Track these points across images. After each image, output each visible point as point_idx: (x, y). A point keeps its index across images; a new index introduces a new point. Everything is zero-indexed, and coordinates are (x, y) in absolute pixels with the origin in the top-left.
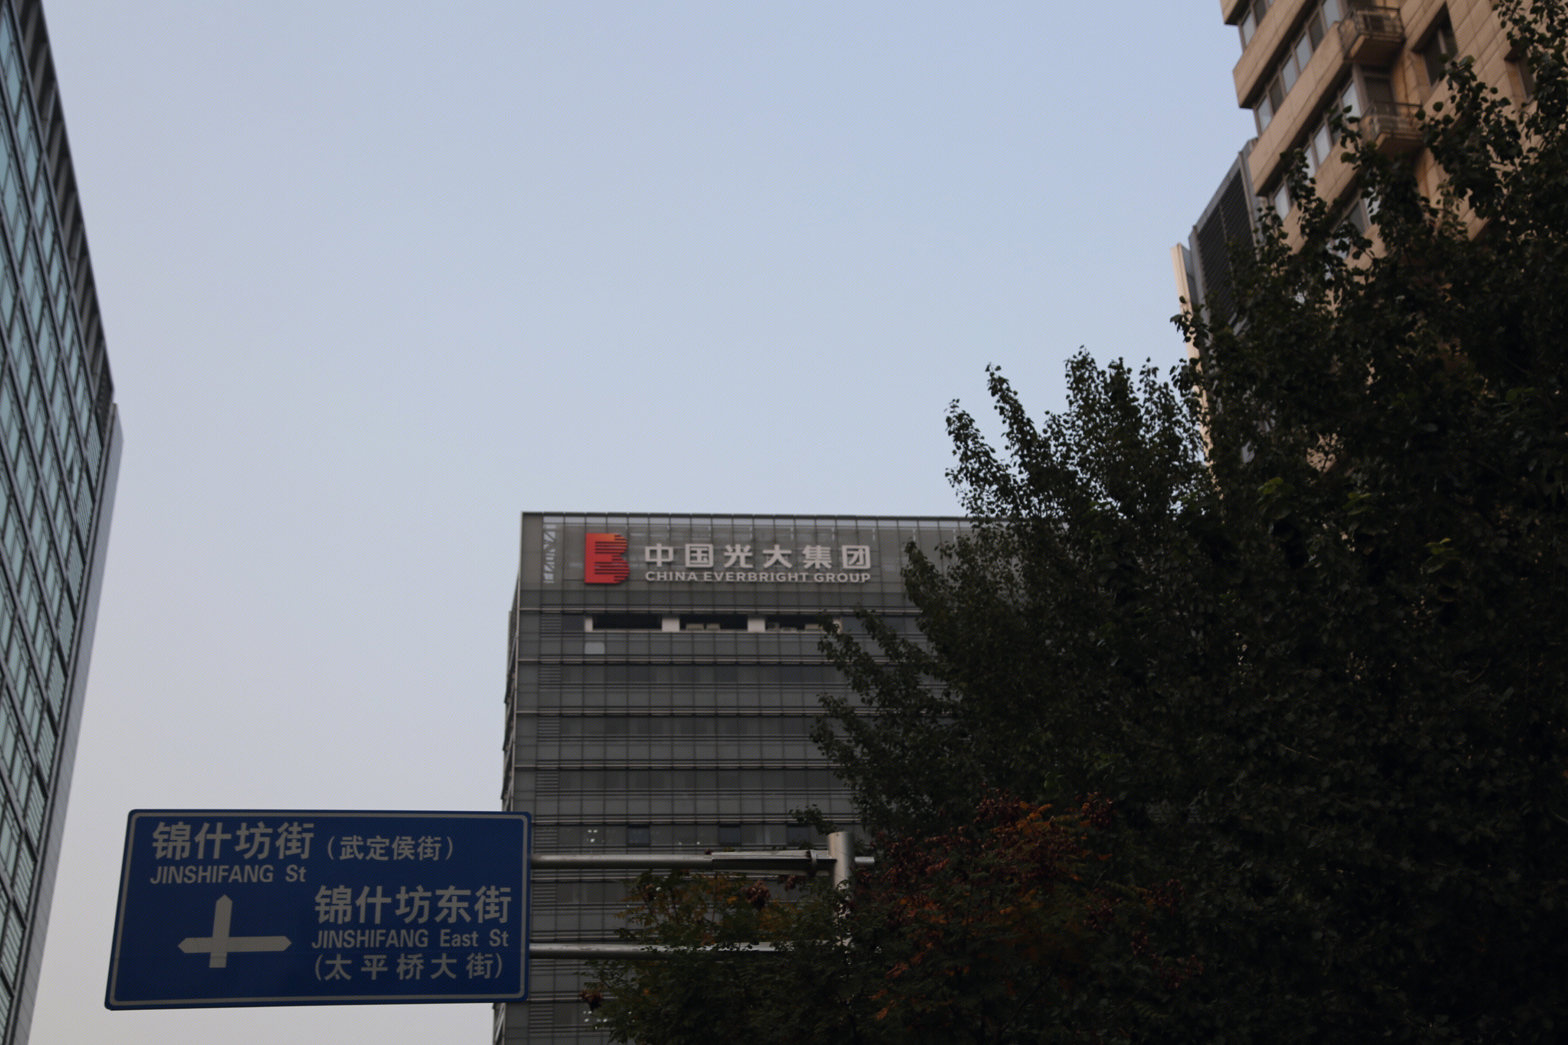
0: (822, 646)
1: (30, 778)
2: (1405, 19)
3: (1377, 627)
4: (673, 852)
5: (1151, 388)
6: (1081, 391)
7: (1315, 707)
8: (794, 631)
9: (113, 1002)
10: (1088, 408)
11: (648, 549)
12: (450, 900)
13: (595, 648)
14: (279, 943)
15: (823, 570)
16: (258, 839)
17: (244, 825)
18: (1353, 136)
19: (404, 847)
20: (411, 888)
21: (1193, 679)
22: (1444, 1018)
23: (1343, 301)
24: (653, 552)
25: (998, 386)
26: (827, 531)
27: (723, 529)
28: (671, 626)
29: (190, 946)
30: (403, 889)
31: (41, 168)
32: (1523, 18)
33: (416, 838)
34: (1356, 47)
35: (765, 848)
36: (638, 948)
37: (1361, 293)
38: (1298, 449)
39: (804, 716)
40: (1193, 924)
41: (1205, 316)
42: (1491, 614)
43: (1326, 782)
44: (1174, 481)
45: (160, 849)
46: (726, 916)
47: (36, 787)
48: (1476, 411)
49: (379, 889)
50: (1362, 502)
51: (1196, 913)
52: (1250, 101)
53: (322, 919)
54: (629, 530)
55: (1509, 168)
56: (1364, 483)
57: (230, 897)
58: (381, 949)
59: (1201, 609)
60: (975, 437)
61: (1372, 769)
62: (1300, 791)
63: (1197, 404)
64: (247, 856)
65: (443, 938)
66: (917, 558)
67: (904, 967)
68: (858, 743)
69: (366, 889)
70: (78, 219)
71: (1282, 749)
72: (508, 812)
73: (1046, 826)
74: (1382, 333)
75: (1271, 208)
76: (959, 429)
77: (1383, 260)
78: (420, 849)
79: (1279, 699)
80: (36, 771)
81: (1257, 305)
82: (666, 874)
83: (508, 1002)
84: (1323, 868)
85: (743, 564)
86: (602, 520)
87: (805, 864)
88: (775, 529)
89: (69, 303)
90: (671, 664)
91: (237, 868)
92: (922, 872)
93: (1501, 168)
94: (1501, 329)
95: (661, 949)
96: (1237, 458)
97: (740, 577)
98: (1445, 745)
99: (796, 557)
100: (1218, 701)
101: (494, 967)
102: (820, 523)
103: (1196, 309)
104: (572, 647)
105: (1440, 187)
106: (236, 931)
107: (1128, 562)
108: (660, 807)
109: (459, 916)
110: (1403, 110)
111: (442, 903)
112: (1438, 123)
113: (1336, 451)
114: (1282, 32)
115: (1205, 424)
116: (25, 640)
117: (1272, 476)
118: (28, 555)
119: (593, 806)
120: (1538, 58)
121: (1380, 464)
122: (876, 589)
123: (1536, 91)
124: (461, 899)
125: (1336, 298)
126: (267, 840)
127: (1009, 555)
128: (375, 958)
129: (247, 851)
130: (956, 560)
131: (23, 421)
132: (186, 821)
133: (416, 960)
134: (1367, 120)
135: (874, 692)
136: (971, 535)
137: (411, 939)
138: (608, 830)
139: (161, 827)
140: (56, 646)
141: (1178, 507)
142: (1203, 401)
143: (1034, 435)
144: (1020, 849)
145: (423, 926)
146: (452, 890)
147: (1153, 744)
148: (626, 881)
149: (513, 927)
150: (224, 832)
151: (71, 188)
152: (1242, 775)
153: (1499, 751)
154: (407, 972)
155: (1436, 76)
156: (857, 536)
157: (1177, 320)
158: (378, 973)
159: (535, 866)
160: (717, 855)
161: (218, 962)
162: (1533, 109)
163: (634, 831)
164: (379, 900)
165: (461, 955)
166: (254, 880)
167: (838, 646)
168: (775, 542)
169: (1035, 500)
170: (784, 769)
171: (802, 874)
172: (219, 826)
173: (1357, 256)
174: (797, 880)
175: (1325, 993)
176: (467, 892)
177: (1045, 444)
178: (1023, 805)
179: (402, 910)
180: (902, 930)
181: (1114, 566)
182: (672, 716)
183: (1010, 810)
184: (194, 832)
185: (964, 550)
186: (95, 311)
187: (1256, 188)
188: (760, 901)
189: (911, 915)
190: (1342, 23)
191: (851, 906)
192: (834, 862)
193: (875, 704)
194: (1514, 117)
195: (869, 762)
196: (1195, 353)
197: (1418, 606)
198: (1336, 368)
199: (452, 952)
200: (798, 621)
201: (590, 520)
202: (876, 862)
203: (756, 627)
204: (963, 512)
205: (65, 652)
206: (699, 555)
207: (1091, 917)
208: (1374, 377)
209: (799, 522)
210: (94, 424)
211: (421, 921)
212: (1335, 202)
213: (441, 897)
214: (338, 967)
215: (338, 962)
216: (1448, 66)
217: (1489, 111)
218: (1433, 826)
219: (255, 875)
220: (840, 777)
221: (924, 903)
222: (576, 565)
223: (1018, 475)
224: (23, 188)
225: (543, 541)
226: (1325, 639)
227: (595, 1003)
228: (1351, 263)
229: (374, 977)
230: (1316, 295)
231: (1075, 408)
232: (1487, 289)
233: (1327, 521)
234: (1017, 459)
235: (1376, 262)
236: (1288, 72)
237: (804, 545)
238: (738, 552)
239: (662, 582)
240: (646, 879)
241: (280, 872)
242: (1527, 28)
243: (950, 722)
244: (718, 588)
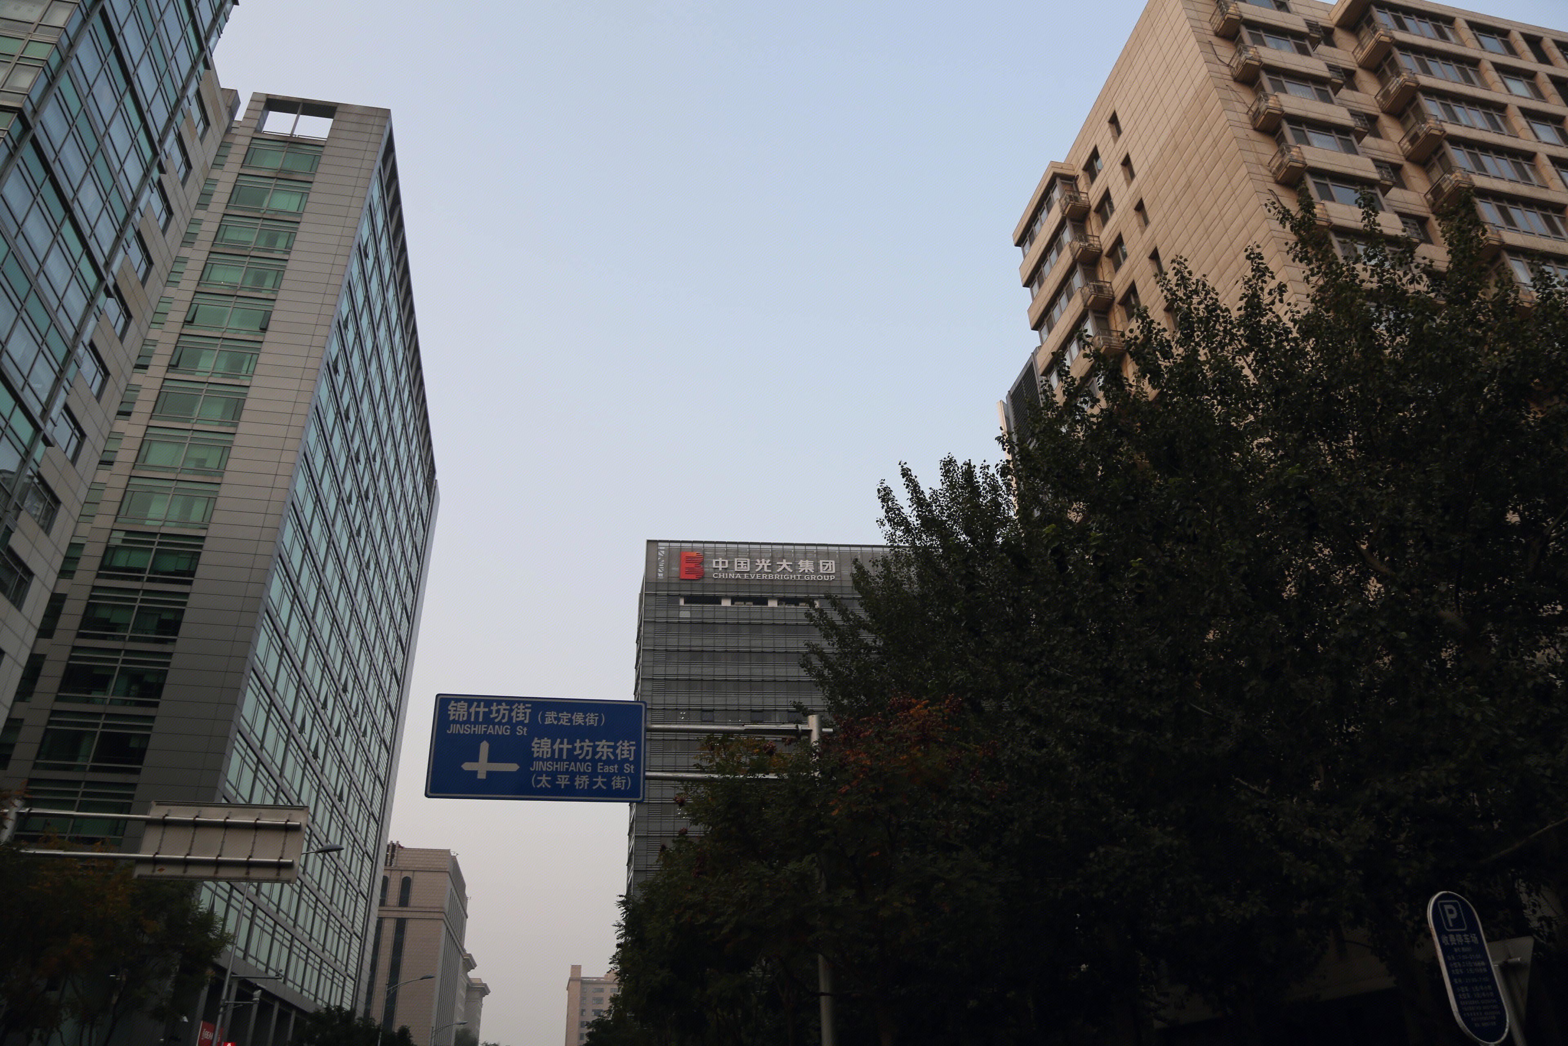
0: (808, 615)
1: (391, 676)
2: (1114, 288)
3: (1102, 604)
4: (726, 725)
5: (986, 475)
6: (948, 477)
7: (1070, 648)
8: (793, 606)
9: (429, 794)
10: (952, 486)
11: (714, 561)
12: (603, 747)
13: (685, 614)
14: (513, 767)
15: (809, 573)
16: (502, 712)
17: (495, 704)
18: (1089, 344)
19: (578, 718)
20: (582, 741)
21: (1007, 633)
22: (1133, 810)
23: (1086, 431)
24: (717, 563)
25: (906, 473)
26: (812, 552)
27: (755, 551)
28: (726, 603)
29: (467, 766)
30: (578, 741)
31: (405, 358)
32: (1171, 288)
33: (585, 714)
34: (1090, 301)
35: (776, 723)
36: (706, 775)
37: (1095, 427)
38: (1063, 510)
39: (798, 652)
40: (1004, 764)
41: (1015, 438)
42: (1161, 598)
43: (1075, 687)
44: (998, 526)
45: (452, 715)
46: (751, 760)
47: (394, 680)
48: (1153, 490)
49: (566, 740)
50: (1098, 538)
51: (1006, 757)
52: (1037, 327)
53: (535, 755)
54: (704, 550)
55: (1168, 364)
56: (1097, 528)
57: (488, 742)
58: (567, 772)
59: (1011, 595)
60: (893, 500)
61: (1099, 681)
62: (1062, 692)
63: (1011, 485)
64: (496, 720)
65: (599, 767)
66: (860, 568)
67: (848, 787)
68: (826, 667)
69: (559, 740)
70: (422, 383)
71: (1053, 670)
72: (638, 701)
73: (926, 712)
74: (1106, 448)
75: (1047, 381)
76: (885, 495)
77: (1106, 410)
78: (587, 720)
79: (1051, 643)
80: (394, 672)
81: (1040, 432)
82: (720, 736)
83: (637, 802)
84: (1072, 734)
85: (766, 570)
86: (690, 545)
87: (795, 732)
88: (783, 551)
89: (415, 427)
90: (726, 623)
91: (491, 726)
92: (858, 737)
93: (1163, 363)
94: (1165, 448)
95: (716, 776)
96: (1031, 515)
97: (764, 576)
98: (1136, 668)
99: (795, 566)
100: (1019, 644)
101: (627, 784)
102: (808, 547)
103: (1009, 433)
104: (672, 613)
105: (1134, 373)
106: (491, 759)
107: (971, 570)
108: (720, 700)
109: (608, 756)
110: (1115, 334)
111: (598, 749)
112: (1131, 339)
113: (1083, 511)
114: (1052, 291)
115: (1014, 495)
116: (389, 603)
117: (1049, 524)
118: (391, 559)
119: (683, 700)
120: (1179, 309)
121: (1105, 518)
122: (838, 584)
123: (1179, 326)
124: (609, 747)
125: (1082, 429)
126: (507, 712)
127: (909, 566)
128: (563, 777)
129: (496, 718)
130: (880, 569)
131: (390, 489)
132: (465, 701)
133: (585, 779)
134: (1097, 338)
135: (835, 639)
136: (889, 555)
137: (583, 767)
138: (691, 713)
139: (453, 703)
140: (405, 607)
141: (1000, 540)
142: (1013, 483)
143: (925, 500)
144: (911, 724)
145: (588, 761)
146: (604, 742)
147: (985, 668)
148: (698, 740)
149: (636, 762)
150: (485, 707)
151: (419, 367)
152: (1032, 683)
153: (1164, 671)
154: (580, 785)
155: (1130, 316)
156: (828, 555)
157: (998, 439)
158: (565, 785)
159: (648, 730)
160: (747, 727)
161: (482, 776)
162: (1178, 335)
163: (705, 714)
164: (565, 746)
165: (609, 776)
166: (500, 733)
167: (816, 615)
168: (784, 558)
169: (924, 536)
170: (787, 681)
171: (793, 737)
172: (482, 704)
173: (1092, 407)
174: (791, 741)
175: (1072, 799)
176: (612, 744)
177: (929, 505)
178: (914, 701)
179: (577, 752)
180: (847, 768)
181: (964, 572)
182: (726, 651)
183: (906, 704)
184: (469, 707)
185: (885, 563)
186: (428, 431)
187: (1041, 372)
188: (771, 752)
189: (852, 760)
190: (1082, 288)
191: (819, 754)
192: (811, 731)
193: (836, 646)
194: (1168, 338)
195: (832, 678)
196: (1010, 457)
197: (1124, 594)
198: (1083, 465)
199: (604, 775)
200: (796, 601)
201: (683, 545)
202: (834, 732)
203: (773, 604)
204: (884, 542)
205: (409, 610)
206: (742, 564)
207: (949, 761)
208: (1102, 471)
209: (797, 547)
210: (425, 490)
211: (588, 758)
212: (1081, 378)
213: (598, 746)
214: (544, 781)
215: (544, 778)
216: (1135, 310)
217: (1157, 334)
218: (1129, 710)
219: (501, 731)
220: (817, 686)
221: (859, 753)
222: (675, 569)
223: (914, 521)
224: (395, 368)
225: (658, 556)
226: (1076, 611)
227: (682, 804)
228: (1089, 411)
229: (563, 787)
230: (1072, 429)
231: (945, 486)
232: (1158, 426)
233: (1078, 548)
234: (915, 513)
235: (1102, 410)
236: (1056, 312)
237: (799, 560)
238: (763, 563)
239: (722, 579)
240: (709, 739)
241: (513, 730)
242: (1174, 294)
243: (877, 656)
244: (752, 583)
